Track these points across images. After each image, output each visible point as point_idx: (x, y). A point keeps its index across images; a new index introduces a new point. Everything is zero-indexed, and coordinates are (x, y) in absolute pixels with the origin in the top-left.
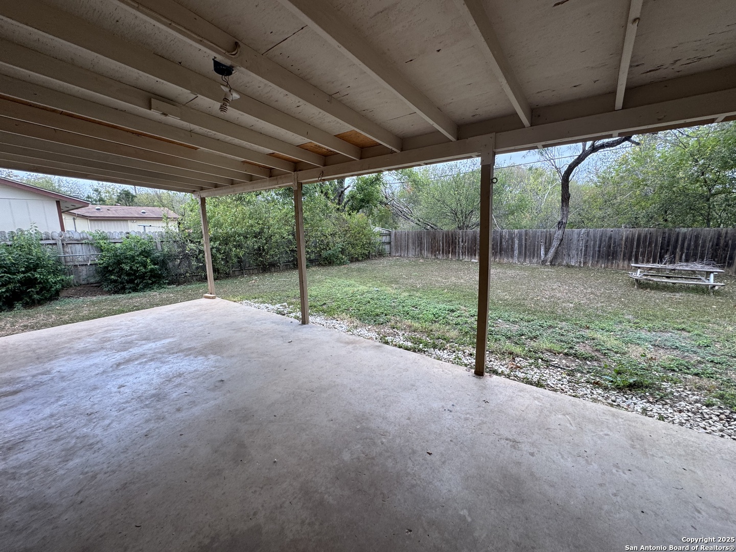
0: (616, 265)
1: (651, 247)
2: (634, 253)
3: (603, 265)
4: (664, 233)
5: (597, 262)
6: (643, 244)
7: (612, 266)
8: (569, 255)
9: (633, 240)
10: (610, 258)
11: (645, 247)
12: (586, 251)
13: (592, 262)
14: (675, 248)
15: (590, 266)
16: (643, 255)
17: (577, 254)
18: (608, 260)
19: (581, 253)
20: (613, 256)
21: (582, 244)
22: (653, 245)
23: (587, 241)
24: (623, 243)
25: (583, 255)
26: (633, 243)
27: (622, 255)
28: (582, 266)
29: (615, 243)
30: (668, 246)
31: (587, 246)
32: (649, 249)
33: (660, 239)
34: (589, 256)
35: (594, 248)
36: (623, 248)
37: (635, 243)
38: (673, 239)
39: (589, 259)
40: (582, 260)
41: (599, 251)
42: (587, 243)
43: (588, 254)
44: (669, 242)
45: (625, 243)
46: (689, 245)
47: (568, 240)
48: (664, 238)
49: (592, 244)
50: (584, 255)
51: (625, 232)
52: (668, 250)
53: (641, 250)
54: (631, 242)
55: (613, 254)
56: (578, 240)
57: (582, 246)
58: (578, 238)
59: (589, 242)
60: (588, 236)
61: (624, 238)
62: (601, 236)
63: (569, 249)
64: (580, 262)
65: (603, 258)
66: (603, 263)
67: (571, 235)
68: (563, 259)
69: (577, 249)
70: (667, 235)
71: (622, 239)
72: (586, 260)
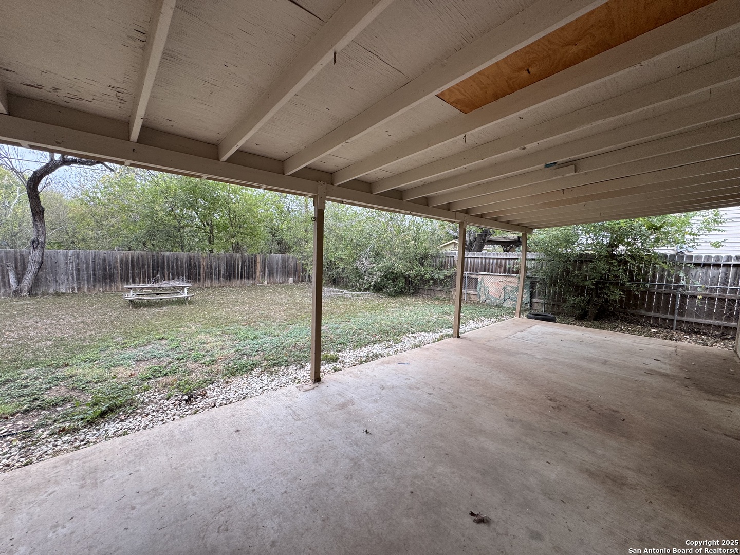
0: (115, 288)
1: (145, 268)
2: (130, 275)
3: (101, 289)
4: (153, 256)
5: (94, 286)
6: (137, 265)
7: (111, 289)
8: (57, 281)
9: (127, 262)
10: (108, 281)
11: (139, 268)
12: (78, 275)
13: (88, 287)
14: (163, 268)
15: (86, 291)
16: (139, 275)
17: (67, 279)
18: (106, 283)
19: (73, 278)
20: (110, 279)
21: (72, 268)
22: (146, 267)
23: (78, 263)
24: (119, 266)
25: (75, 279)
26: (128, 266)
27: (119, 277)
28: (76, 292)
29: (110, 265)
30: (158, 267)
31: (79, 269)
32: (143, 270)
33: (151, 261)
34: (84, 280)
35: (88, 272)
36: (119, 270)
37: (130, 265)
38: (161, 261)
39: (84, 284)
40: (75, 285)
41: (94, 274)
42: (78, 266)
43: (81, 278)
44: (158, 264)
45: (120, 265)
46: (173, 266)
47: (51, 263)
48: (153, 260)
49: (85, 267)
50: (77, 280)
51: (119, 254)
52: (158, 270)
53: (136, 271)
54: (126, 264)
55: (110, 276)
56: (66, 263)
57: (72, 270)
58: (65, 260)
59: (80, 265)
60: (78, 258)
61: (119, 261)
62: (94, 258)
63: (55, 274)
64: (73, 288)
65: (100, 281)
66: (100, 287)
67: (54, 257)
68: (48, 286)
69: (67, 273)
70: (156, 258)
71: (117, 262)
72: (80, 285)
